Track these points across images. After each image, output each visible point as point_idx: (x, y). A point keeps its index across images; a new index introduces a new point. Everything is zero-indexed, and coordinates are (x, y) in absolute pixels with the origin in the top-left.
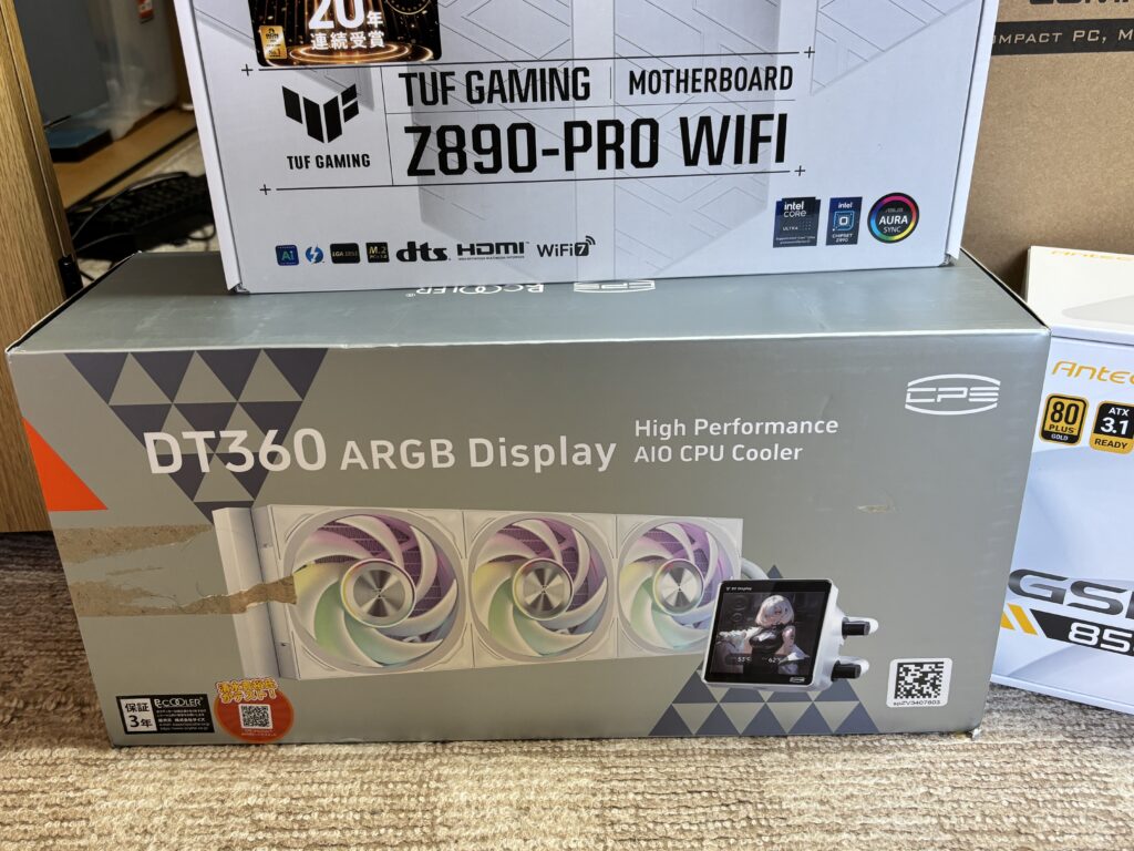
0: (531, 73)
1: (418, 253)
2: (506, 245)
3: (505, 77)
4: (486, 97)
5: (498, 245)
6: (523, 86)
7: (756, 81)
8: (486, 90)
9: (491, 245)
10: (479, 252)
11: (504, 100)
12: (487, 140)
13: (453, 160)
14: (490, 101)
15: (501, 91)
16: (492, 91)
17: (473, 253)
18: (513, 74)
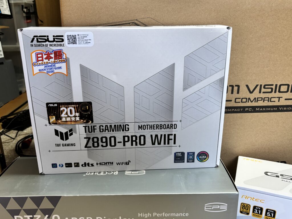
0: (115, 126)
1: (87, 165)
2: (109, 163)
3: (109, 126)
4: (104, 131)
5: (107, 163)
6: (113, 128)
7: (168, 127)
8: (104, 129)
9: (105, 163)
10: (102, 164)
11: (108, 131)
12: (104, 140)
13: (96, 144)
14: (105, 131)
15: (108, 129)
16: (105, 130)
17: (100, 164)
18: (111, 126)
